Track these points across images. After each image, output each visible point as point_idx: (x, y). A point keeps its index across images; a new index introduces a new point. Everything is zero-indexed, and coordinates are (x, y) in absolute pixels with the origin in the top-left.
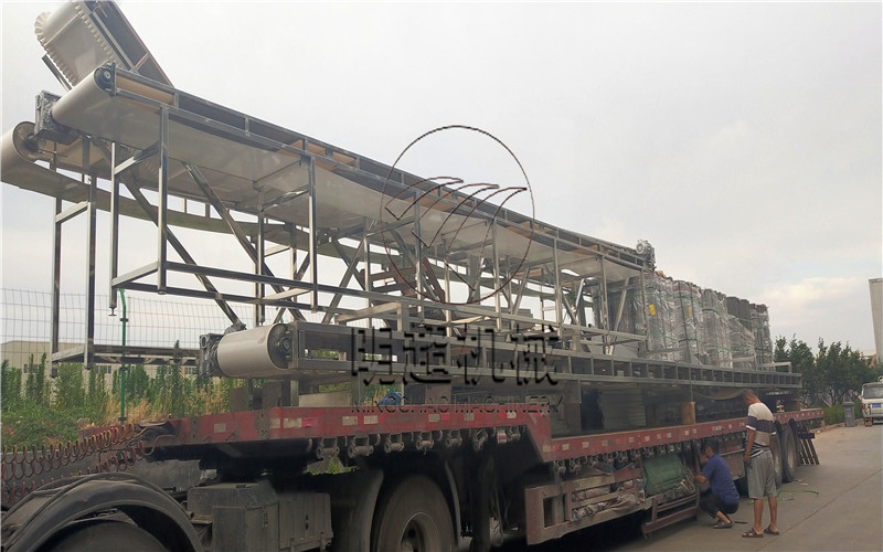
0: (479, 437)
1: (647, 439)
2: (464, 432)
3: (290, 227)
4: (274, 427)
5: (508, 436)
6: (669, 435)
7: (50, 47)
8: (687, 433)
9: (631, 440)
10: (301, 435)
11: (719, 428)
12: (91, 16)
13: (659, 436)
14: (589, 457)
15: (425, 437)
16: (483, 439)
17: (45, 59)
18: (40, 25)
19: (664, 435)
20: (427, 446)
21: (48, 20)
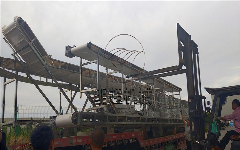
0: (126, 142)
1: (166, 139)
2: (122, 141)
3: (70, 84)
4: (74, 142)
5: (133, 141)
6: (171, 138)
7: (6, 35)
8: (175, 137)
9: (162, 140)
10: (81, 144)
11: (182, 135)
12: (20, 27)
13: (168, 138)
14: (152, 145)
15: (112, 142)
16: (127, 142)
17: (4, 38)
18: (3, 29)
19: (170, 138)
20: (113, 145)
21: (6, 27)
